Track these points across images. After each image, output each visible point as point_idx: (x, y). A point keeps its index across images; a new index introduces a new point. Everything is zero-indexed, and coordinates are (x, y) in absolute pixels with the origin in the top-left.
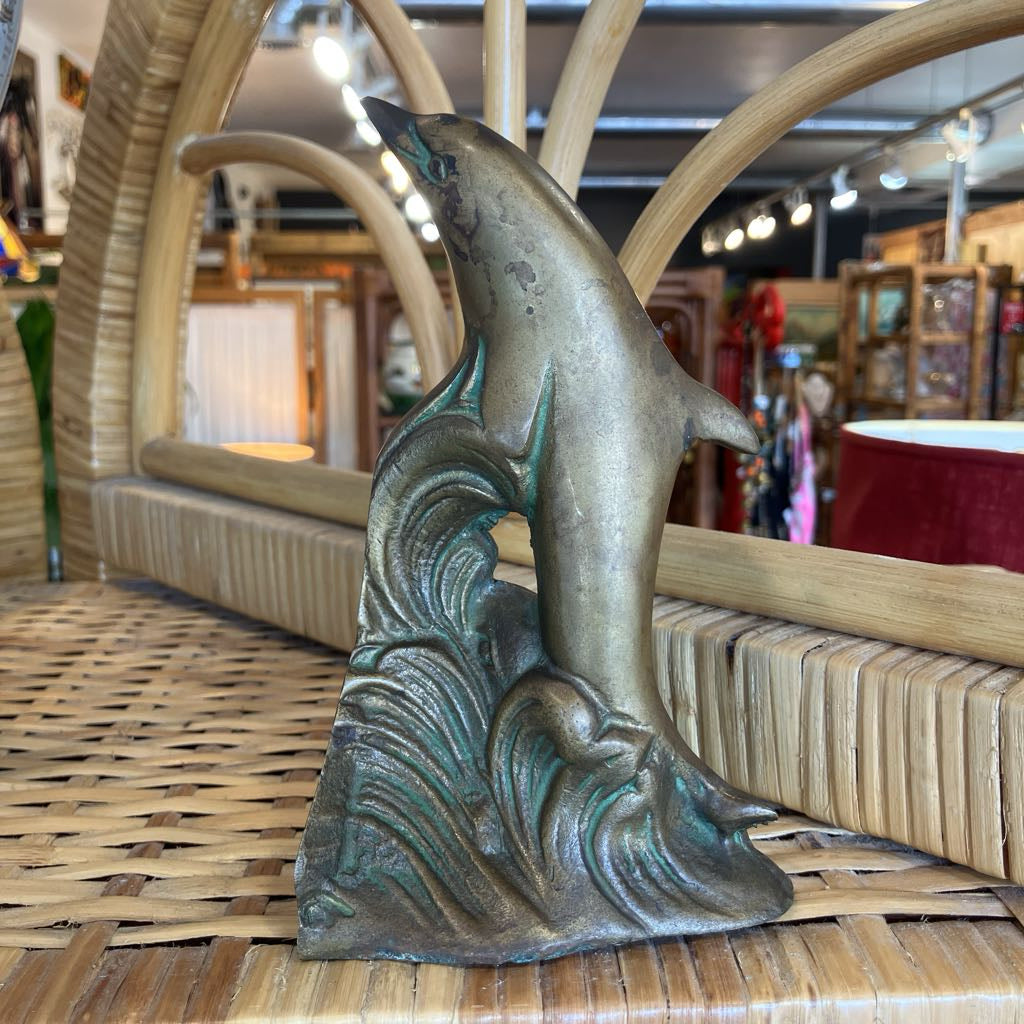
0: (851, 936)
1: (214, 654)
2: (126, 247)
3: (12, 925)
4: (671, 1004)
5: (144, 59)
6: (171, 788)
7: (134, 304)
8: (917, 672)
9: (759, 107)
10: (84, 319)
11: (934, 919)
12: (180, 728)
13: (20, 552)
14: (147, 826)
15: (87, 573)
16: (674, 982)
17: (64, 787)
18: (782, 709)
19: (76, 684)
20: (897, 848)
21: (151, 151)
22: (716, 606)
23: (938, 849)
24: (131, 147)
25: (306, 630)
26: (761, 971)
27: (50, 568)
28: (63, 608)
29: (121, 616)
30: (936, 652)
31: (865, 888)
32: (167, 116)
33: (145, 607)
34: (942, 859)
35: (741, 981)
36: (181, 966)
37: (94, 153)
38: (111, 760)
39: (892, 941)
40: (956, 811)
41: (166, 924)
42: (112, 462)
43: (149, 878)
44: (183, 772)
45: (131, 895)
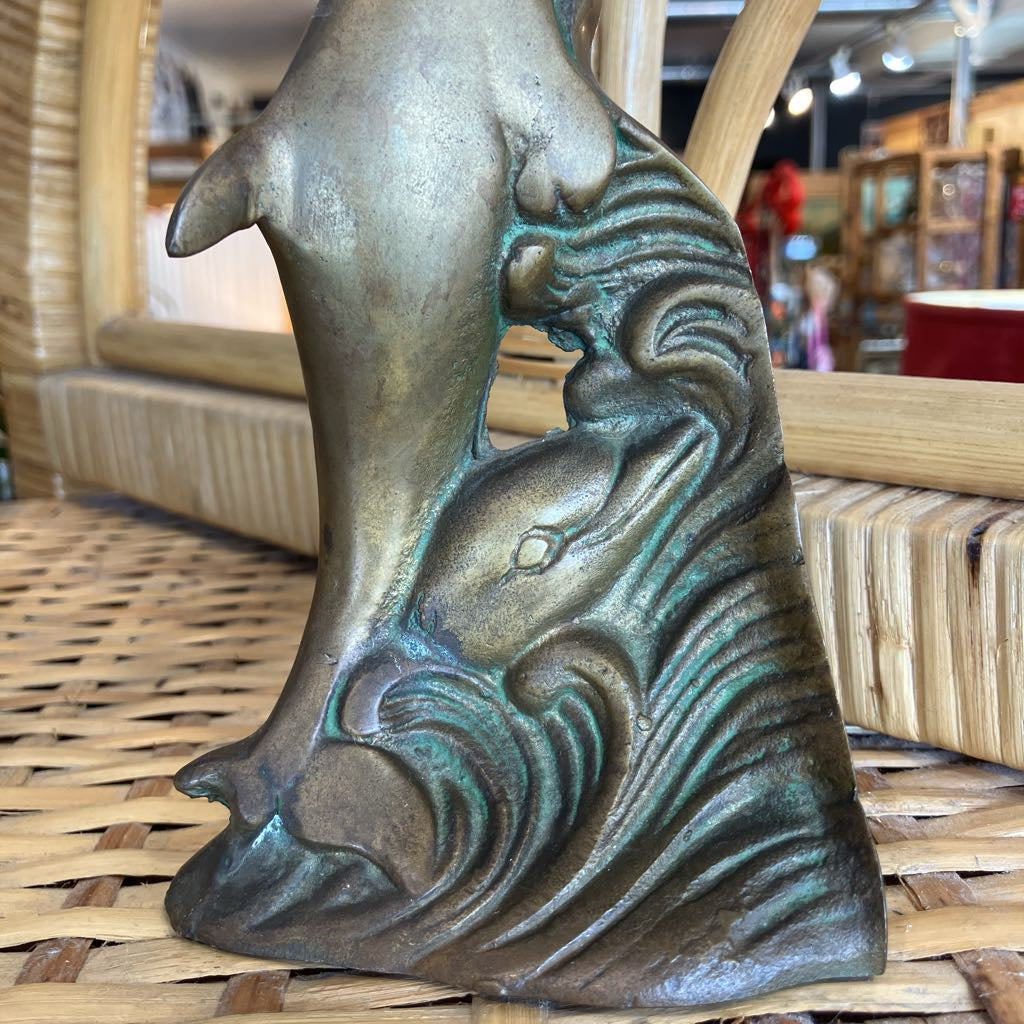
1: (197, 582)
2: (59, 71)
6: (136, 785)
7: (76, 147)
10: (14, 171)
12: (149, 688)
14: (97, 849)
15: (39, 489)
19: (15, 630)
22: (920, 488)
28: (8, 532)
29: (79, 539)
33: (110, 527)
38: (50, 740)
42: (63, 350)
43: (97, 943)
44: (154, 757)
45: (64, 980)
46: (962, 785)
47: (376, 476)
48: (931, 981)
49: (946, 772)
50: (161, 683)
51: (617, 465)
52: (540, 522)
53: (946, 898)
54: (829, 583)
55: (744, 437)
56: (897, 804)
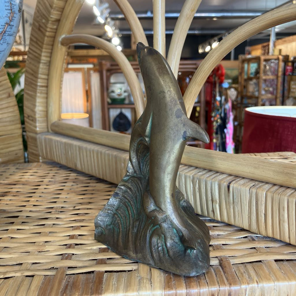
0: (266, 266)
1: (77, 185)
2: (45, 67)
3: (39, 269)
4: (220, 287)
5: (49, 13)
6: (74, 227)
7: (48, 83)
8: (282, 193)
9: (235, 35)
10: (33, 88)
11: (287, 260)
12: (73, 208)
13: (16, 154)
14: (69, 239)
15: (36, 160)
16: (220, 280)
17: (44, 227)
18: (243, 203)
19: (41, 195)
20: (275, 240)
21: (52, 39)
22: (222, 173)
23: (288, 241)
24: (46, 38)
25: (103, 178)
26: (243, 277)
27: (25, 158)
28: (31, 171)
29: (48, 173)
30: (286, 187)
31: (268, 252)
32: (57, 29)
33: (55, 170)
34: (288, 243)
35: (238, 279)
36: (87, 279)
37: (35, 40)
38: (55, 219)
39: (277, 267)
40: (293, 231)
41: (81, 267)
42: (43, 128)
43: (73, 254)
44: (76, 222)
45: (69, 259)
46: (227, 229)
48: (213, 260)
49: (225, 227)
50: (74, 207)
53: (219, 248)
56: (214, 232)
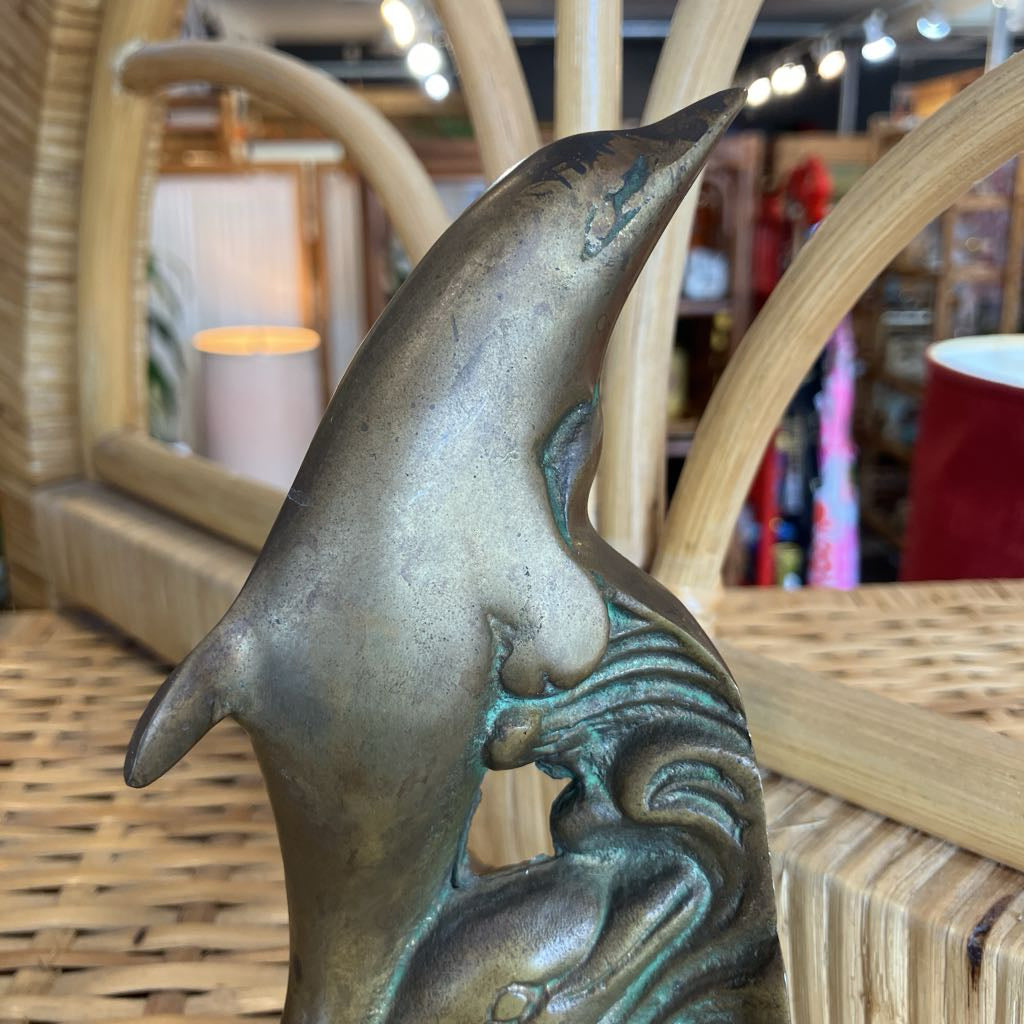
2: (58, 190)
7: (74, 262)
10: (9, 283)
12: (127, 944)
21: (81, 61)
32: (100, 13)
47: (346, 926)
50: (140, 936)
51: (603, 912)
52: (518, 978)
54: (824, 939)
55: (737, 901)
